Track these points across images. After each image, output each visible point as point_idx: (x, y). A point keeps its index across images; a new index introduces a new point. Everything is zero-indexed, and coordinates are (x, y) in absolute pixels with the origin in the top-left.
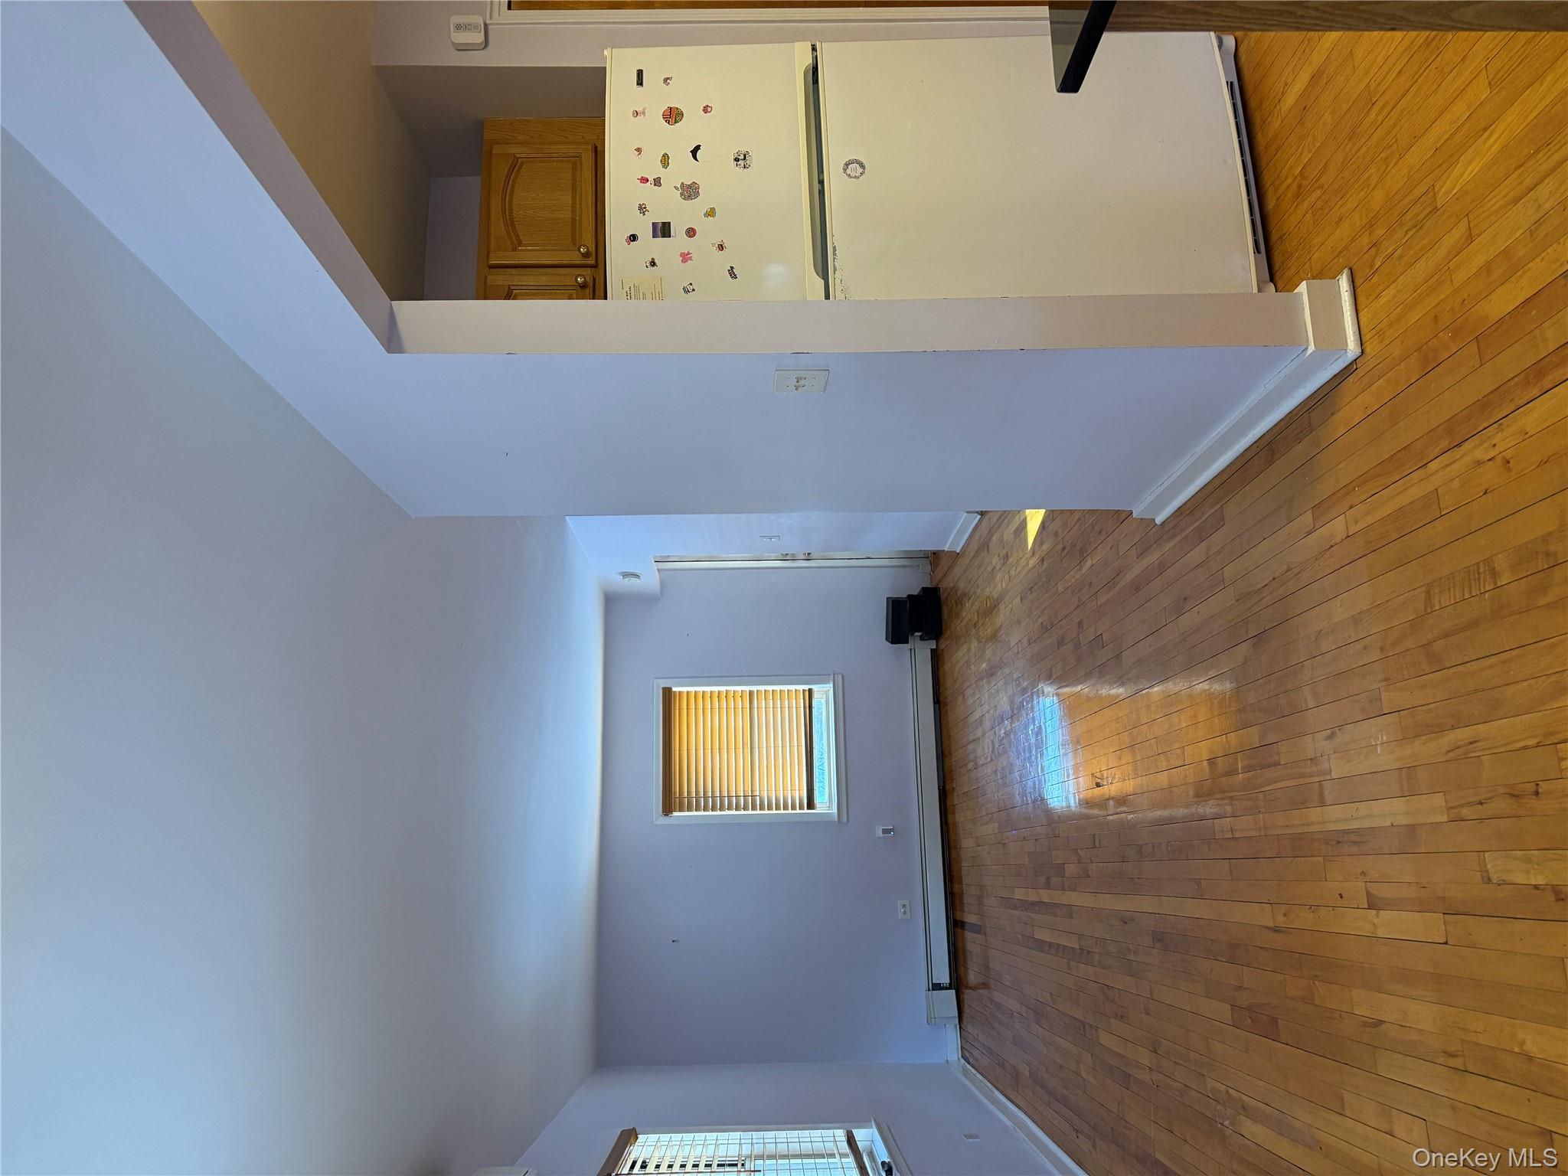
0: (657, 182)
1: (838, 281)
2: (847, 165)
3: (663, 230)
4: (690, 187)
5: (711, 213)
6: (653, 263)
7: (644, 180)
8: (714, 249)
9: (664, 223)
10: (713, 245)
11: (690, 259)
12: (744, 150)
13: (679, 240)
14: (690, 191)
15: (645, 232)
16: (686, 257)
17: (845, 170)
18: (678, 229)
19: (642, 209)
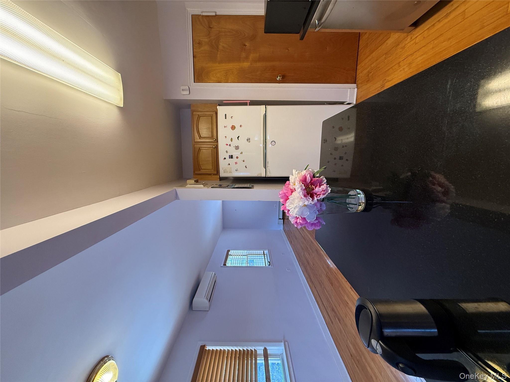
0: (230, 145)
1: (268, 169)
2: (272, 142)
3: (231, 157)
4: (237, 146)
5: (242, 153)
6: (229, 164)
7: (227, 145)
8: (242, 161)
9: (231, 155)
10: (242, 160)
11: (237, 163)
12: (249, 138)
13: (235, 159)
14: (237, 148)
15: (227, 157)
16: (236, 163)
17: (271, 143)
18: (234, 157)
19: (227, 152)
